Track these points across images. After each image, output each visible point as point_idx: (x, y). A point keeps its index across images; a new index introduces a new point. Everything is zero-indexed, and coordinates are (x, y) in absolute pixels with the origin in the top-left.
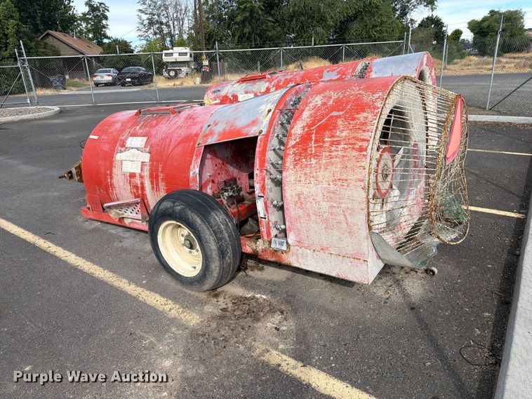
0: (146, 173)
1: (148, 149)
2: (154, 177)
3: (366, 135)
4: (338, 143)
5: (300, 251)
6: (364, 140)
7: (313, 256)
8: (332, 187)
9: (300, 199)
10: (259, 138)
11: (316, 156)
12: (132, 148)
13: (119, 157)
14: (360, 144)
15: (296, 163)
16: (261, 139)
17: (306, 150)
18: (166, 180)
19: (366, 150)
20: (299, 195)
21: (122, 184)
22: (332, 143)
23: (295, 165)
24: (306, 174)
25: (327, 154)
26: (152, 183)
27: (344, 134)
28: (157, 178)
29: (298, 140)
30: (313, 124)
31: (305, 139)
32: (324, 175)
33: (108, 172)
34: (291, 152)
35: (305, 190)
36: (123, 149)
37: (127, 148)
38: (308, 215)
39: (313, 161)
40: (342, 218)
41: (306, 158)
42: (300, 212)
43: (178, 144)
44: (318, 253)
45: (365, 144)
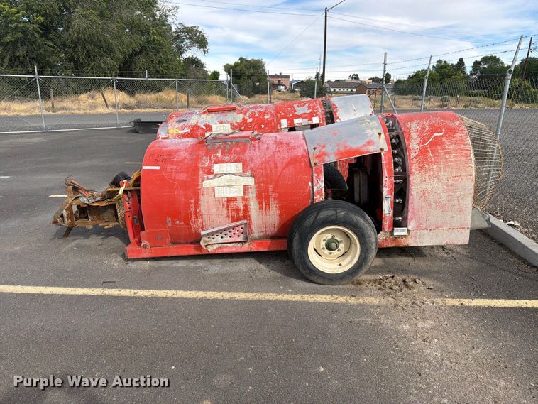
0: (252, 195)
1: (249, 173)
2: (262, 198)
3: (466, 147)
4: (450, 153)
5: (419, 233)
6: (466, 150)
7: (429, 235)
8: (450, 182)
9: (424, 194)
10: (382, 154)
11: (435, 162)
12: (226, 174)
13: (206, 184)
14: (465, 152)
15: (420, 169)
16: (385, 155)
17: (427, 159)
18: (279, 198)
19: (470, 156)
20: (424, 192)
21: (214, 210)
22: (445, 153)
23: (420, 171)
24: (430, 176)
25: (444, 160)
26: (260, 203)
27: (451, 147)
28: (267, 198)
29: (417, 153)
30: (424, 142)
31: (423, 152)
32: (444, 175)
33: (192, 201)
34: (415, 162)
35: (429, 187)
36: (211, 176)
37: (216, 175)
38: (430, 204)
39: (435, 166)
40: (456, 202)
41: (428, 165)
42: (423, 204)
43: (287, 165)
44: (434, 231)
45: (468, 152)
